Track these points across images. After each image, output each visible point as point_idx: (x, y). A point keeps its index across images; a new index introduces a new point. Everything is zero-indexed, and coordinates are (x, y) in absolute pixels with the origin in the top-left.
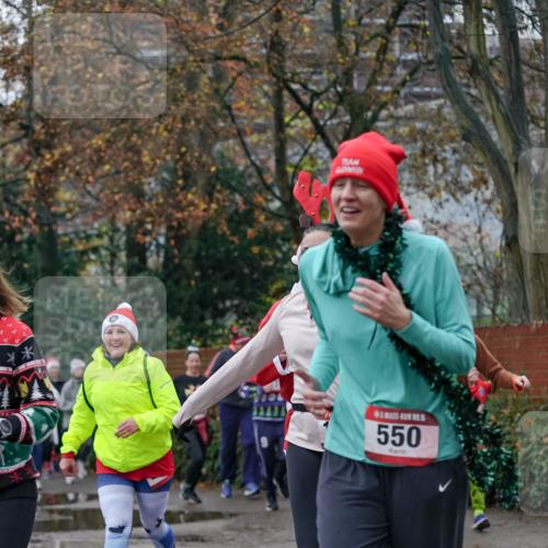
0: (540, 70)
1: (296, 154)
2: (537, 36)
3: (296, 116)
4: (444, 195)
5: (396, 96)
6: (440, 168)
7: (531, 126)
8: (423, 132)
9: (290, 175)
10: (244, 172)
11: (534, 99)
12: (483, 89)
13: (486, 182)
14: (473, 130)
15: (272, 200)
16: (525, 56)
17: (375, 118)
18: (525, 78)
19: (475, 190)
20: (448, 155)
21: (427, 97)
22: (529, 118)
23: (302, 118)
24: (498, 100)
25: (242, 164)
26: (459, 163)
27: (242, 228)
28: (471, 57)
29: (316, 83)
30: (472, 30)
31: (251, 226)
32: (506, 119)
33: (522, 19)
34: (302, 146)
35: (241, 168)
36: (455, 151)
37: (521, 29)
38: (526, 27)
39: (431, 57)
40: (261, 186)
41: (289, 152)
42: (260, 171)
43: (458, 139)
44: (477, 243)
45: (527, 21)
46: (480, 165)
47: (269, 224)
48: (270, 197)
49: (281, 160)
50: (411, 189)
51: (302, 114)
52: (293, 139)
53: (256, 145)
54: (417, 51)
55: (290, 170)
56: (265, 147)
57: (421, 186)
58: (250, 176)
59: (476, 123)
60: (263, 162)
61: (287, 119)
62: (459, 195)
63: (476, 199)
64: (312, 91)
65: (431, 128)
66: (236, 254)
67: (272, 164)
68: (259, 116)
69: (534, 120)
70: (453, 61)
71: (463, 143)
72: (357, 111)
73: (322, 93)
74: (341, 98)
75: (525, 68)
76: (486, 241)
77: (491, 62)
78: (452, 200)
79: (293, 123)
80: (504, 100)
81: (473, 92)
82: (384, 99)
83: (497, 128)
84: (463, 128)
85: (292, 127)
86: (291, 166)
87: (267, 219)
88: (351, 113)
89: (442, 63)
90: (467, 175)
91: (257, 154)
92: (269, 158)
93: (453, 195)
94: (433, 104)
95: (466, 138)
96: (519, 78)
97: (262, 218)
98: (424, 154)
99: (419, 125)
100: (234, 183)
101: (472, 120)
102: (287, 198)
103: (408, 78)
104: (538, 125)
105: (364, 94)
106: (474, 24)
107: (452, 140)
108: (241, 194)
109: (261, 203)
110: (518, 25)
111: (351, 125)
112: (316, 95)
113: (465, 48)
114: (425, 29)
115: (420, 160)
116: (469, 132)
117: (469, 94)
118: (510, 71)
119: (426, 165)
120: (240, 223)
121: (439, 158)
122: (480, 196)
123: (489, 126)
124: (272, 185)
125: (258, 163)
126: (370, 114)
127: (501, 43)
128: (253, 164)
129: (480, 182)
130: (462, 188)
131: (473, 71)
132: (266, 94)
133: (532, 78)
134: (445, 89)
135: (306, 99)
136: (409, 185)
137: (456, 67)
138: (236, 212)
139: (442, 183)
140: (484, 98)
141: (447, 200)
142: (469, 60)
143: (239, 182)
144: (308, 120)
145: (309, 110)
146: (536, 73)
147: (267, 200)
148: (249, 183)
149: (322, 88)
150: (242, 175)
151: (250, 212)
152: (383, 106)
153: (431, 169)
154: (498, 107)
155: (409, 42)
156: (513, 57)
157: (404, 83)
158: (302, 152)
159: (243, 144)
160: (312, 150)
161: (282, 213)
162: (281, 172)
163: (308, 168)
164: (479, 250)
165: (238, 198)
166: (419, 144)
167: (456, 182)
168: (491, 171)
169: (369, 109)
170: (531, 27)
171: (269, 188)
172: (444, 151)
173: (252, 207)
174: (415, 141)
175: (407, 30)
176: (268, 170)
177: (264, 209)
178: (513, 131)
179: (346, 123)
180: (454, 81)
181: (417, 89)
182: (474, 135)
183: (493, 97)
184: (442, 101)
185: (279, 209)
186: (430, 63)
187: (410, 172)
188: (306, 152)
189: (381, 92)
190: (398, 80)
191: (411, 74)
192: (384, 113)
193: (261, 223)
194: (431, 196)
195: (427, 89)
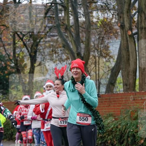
0: (84, 29)
1: (18, 51)
2: (84, 19)
3: (19, 41)
4: (58, 62)
5: (45, 35)
6: (57, 55)
7: (82, 44)
8: (53, 45)
9: (17, 57)
10: (5, 56)
11: (83, 36)
12: (69, 34)
13: (69, 59)
14: (66, 45)
15: (12, 64)
16: (80, 25)
17: (40, 42)
18: (80, 31)
19: (66, 61)
20: (59, 51)
21: (54, 36)
22: (81, 41)
23: (20, 42)
24: (73, 37)
25: (4, 54)
26: (62, 54)
27: (4, 71)
28: (66, 25)
29: (24, 32)
30: (66, 18)
31: (6, 70)
32: (75, 42)
33: (80, 15)
34: (20, 49)
35: (4, 55)
36: (61, 50)
37: (80, 17)
38: (81, 17)
39: (55, 25)
40: (9, 60)
41: (17, 51)
42: (9, 56)
43: (62, 47)
44: (66, 75)
45: (81, 15)
46: (68, 54)
47: (11, 70)
48: (11, 62)
49: (14, 53)
50: (49, 61)
51: (20, 40)
52: (18, 47)
53: (8, 49)
54: (52, 23)
55: (17, 55)
56: (10, 49)
57: (52, 60)
58: (6, 57)
59: (67, 43)
60: (10, 53)
61: (16, 42)
62: (62, 62)
63: (66, 63)
64: (23, 34)
65: (55, 44)
66: (2, 78)
67: (12, 54)
68: (9, 41)
69: (82, 42)
70: (61, 26)
71: (63, 48)
72: (35, 40)
73: (26, 35)
74: (31, 36)
75: (81, 28)
76: (69, 74)
77: (71, 27)
78: (60, 63)
79: (18, 43)
80: (74, 37)
81: (66, 34)
82: (42, 36)
83: (72, 44)
84: (63, 44)
85: (18, 44)
86: (17, 54)
87: (10, 68)
88: (33, 40)
89: (58, 27)
90: (64, 57)
91: (8, 51)
92: (11, 52)
93: (60, 62)
94: (56, 38)
95: (64, 47)
96: (79, 31)
97: (9, 68)
98: (53, 51)
99: (52, 43)
100: (2, 59)
101: (66, 42)
102: (16, 63)
103: (49, 31)
104: (83, 43)
105: (37, 35)
106: (67, 16)
107: (60, 47)
108: (4, 62)
109: (9, 64)
110: (79, 17)
111: (33, 43)
112: (24, 35)
113: (64, 23)
114: (54, 18)
115: (51, 53)
116: (65, 45)
117: (65, 35)
118: (76, 29)
119: (53, 54)
120: (3, 69)
121: (57, 52)
122: (67, 62)
123: (70, 44)
124: (12, 59)
125: (8, 54)
126: (38, 40)
127: (74, 21)
128: (7, 54)
129: (68, 59)
130: (62, 60)
131: (66, 29)
132: (11, 35)
133: (82, 31)
134: (58, 34)
135: (21, 36)
136: (48, 59)
137: (62, 28)
138: (2, 67)
139: (57, 59)
140: (69, 36)
141: (58, 63)
142: (65, 26)
143: (3, 59)
144: (22, 42)
145: (22, 40)
146: (83, 29)
147: (11, 63)
148: (6, 59)
149: (26, 33)
150: (4, 57)
151: (6, 67)
152: (42, 38)
153: (54, 55)
154: (72, 38)
155: (49, 21)
156: (77, 25)
157: (48, 32)
158: (20, 50)
159: (4, 48)
160: (23, 50)
161: (14, 67)
162: (14, 56)
163: (21, 55)
164: (67, 77)
165: (3, 63)
166: (52, 49)
167: (61, 58)
168: (70, 56)
169: (38, 39)
170: (82, 17)
171: (11, 60)
172: (58, 50)
173: (6, 65)
174: (50, 47)
175: (49, 18)
176: (11, 55)
177: (9, 66)
178: (76, 45)
179: (32, 43)
180: (61, 32)
181: (51, 34)
182: (66, 46)
183: (71, 36)
184: (58, 37)
185: (14, 66)
186: (55, 27)
187: (49, 56)
188: (21, 51)
189: (42, 35)
190: (46, 31)
191: (50, 30)
192: (42, 40)
193: (9, 69)
194: (54, 62)
195: (54, 34)
